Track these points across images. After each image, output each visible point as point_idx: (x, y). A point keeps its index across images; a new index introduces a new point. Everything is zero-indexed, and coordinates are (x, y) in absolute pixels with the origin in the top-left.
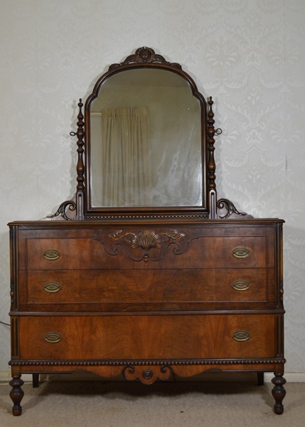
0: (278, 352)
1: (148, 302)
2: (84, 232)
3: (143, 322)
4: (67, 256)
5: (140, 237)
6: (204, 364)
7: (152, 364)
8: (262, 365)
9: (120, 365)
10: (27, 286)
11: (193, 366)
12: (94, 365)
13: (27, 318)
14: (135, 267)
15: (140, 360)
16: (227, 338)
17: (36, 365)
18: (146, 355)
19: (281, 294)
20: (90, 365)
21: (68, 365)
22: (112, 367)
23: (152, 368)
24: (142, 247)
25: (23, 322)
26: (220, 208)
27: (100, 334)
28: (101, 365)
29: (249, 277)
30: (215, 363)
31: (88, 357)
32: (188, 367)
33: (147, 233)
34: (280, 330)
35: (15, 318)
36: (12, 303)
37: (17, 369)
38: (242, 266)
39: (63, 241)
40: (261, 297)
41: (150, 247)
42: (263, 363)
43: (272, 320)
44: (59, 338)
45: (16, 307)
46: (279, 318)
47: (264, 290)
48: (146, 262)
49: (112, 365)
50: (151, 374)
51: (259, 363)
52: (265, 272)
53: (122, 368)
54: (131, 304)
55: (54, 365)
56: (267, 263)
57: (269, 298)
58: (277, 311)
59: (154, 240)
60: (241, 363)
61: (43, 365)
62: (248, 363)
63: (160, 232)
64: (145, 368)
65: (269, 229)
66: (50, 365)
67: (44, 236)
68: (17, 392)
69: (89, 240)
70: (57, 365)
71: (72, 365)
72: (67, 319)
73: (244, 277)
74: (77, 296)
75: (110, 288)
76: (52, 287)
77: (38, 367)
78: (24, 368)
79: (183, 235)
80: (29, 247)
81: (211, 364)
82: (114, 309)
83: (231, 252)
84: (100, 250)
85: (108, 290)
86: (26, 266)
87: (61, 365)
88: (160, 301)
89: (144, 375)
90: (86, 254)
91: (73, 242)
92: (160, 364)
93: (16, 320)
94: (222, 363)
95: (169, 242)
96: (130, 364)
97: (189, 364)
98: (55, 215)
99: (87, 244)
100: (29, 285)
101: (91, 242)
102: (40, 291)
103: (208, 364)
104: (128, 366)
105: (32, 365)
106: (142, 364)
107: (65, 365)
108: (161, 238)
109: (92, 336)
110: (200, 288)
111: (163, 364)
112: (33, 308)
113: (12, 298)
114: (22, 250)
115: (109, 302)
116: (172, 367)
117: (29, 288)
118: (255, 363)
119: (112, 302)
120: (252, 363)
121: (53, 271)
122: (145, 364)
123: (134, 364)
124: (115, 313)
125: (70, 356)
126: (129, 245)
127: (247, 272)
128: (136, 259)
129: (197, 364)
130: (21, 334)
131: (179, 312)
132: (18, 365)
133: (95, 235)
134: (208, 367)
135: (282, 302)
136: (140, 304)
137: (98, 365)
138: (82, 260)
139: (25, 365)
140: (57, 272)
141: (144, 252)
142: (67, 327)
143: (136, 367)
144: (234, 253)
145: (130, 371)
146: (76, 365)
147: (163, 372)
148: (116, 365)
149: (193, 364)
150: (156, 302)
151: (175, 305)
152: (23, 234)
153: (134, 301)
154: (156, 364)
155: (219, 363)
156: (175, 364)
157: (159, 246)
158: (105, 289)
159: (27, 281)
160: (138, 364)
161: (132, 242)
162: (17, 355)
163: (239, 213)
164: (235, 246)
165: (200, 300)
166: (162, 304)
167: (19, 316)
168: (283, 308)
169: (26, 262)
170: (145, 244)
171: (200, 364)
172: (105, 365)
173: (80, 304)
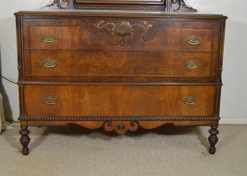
0: (215, 112)
1: (123, 75)
2: (74, 22)
3: (119, 90)
4: (62, 40)
5: (117, 26)
6: (162, 120)
7: (125, 120)
8: (203, 121)
9: (101, 120)
10: (30, 62)
11: (154, 121)
12: (82, 120)
13: (31, 86)
14: (114, 50)
15: (116, 117)
16: (180, 102)
17: (38, 120)
18: (120, 113)
19: (221, 71)
20: (79, 120)
21: (63, 120)
22: (95, 122)
23: (125, 123)
24: (119, 34)
25: (28, 89)
26: (174, 3)
27: (87, 98)
28: (87, 120)
29: (199, 59)
30: (170, 120)
31: (77, 114)
32: (151, 122)
33: (123, 23)
34: (217, 98)
35: (22, 86)
36: (19, 75)
37: (25, 123)
38: (194, 50)
39: (58, 28)
40: (207, 73)
41: (126, 34)
42: (204, 120)
43: (212, 90)
44: (56, 101)
45: (23, 78)
46: (218, 89)
47: (209, 68)
48: (122, 46)
49: (95, 120)
50: (124, 127)
51: (202, 120)
52: (210, 55)
53: (102, 122)
54: (110, 77)
55: (52, 120)
56: (212, 48)
57: (212, 74)
58: (217, 84)
59: (129, 29)
60: (189, 120)
61: (44, 120)
62: (194, 120)
63: (134, 23)
64: (119, 123)
65: (215, 23)
66: (49, 120)
67: (43, 24)
68: (25, 139)
69: (78, 27)
70: (55, 120)
71: (66, 120)
72: (62, 87)
73: (194, 59)
74: (69, 70)
75: (94, 64)
76: (50, 63)
77: (40, 122)
78: (30, 122)
79: (151, 26)
80: (31, 32)
81: (168, 120)
82: (96, 80)
83: (186, 40)
84: (87, 36)
85: (93, 66)
86: (30, 47)
87: (57, 120)
88: (132, 75)
89: (119, 127)
90: (76, 38)
91: (66, 29)
92: (130, 120)
93: (23, 87)
94: (175, 120)
95: (141, 30)
96: (109, 120)
97: (152, 120)
98: (52, 5)
99: (77, 31)
100: (32, 61)
101: (80, 29)
102: (40, 66)
103: (165, 120)
104: (106, 121)
105: (36, 120)
106: (117, 120)
107: (60, 120)
108: (134, 27)
109: (81, 100)
110: (161, 66)
111: (133, 120)
112: (36, 79)
113: (19, 71)
114: (26, 34)
115: (94, 75)
116: (139, 122)
117: (32, 64)
118: (199, 120)
119: (96, 75)
120: (196, 120)
121: (51, 51)
122: (120, 120)
123: (112, 120)
124: (97, 84)
125: (64, 114)
126: (109, 32)
127: (197, 55)
128: (115, 44)
129: (157, 120)
130: (27, 98)
131: (146, 84)
132: (25, 120)
133: (83, 24)
134: (165, 122)
135: (220, 77)
136: (117, 77)
137: (85, 120)
138: (73, 44)
139: (30, 120)
140: (54, 52)
141: (120, 38)
142: (62, 93)
143: (113, 122)
144: (189, 41)
145: (108, 125)
146: (68, 120)
147: (132, 125)
148: (98, 120)
149: (154, 120)
150: (129, 75)
151: (143, 78)
152: (26, 22)
153: (113, 75)
154: (128, 120)
155: (173, 120)
156: (141, 120)
157: (132, 34)
158: (91, 66)
159: (30, 59)
160: (114, 120)
161: (112, 30)
162: (24, 113)
163: (187, 8)
164: (190, 35)
165: (162, 75)
166: (133, 78)
167: (25, 84)
168: (221, 81)
169: (30, 43)
170: (122, 32)
171: (160, 120)
172: (90, 120)
173: (72, 76)
